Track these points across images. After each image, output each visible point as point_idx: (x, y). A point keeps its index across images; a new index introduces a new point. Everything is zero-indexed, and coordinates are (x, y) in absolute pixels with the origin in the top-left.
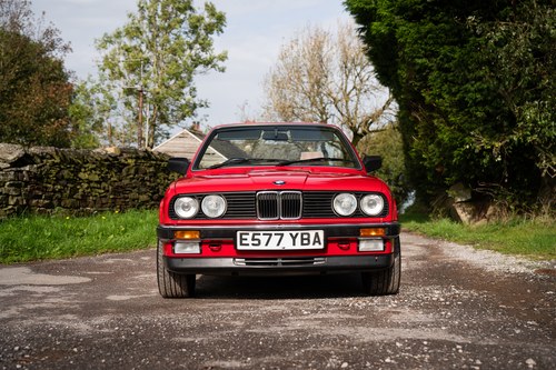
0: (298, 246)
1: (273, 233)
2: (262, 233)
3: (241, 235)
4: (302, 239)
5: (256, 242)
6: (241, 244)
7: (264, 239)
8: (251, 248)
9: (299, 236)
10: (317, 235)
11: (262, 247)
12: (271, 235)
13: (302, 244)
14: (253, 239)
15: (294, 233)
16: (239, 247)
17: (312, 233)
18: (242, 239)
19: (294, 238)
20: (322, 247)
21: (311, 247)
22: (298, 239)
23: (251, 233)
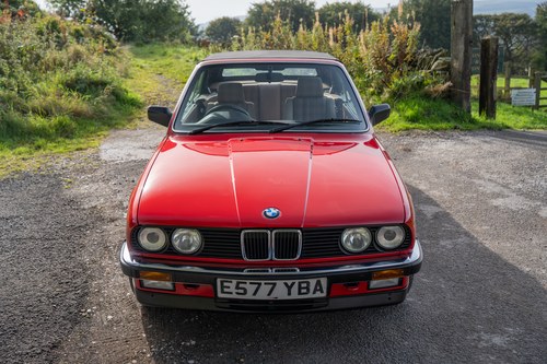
0: (295, 295)
1: (263, 282)
2: (248, 282)
3: (222, 283)
4: (300, 288)
5: (242, 291)
6: (223, 292)
7: (250, 288)
8: (234, 296)
9: (296, 285)
10: (319, 283)
11: (249, 296)
12: (260, 284)
13: (300, 293)
14: (237, 287)
15: (289, 282)
16: (220, 295)
17: (313, 282)
18: (222, 287)
19: (289, 288)
20: (324, 295)
21: (310, 295)
22: (295, 289)
23: (235, 282)
